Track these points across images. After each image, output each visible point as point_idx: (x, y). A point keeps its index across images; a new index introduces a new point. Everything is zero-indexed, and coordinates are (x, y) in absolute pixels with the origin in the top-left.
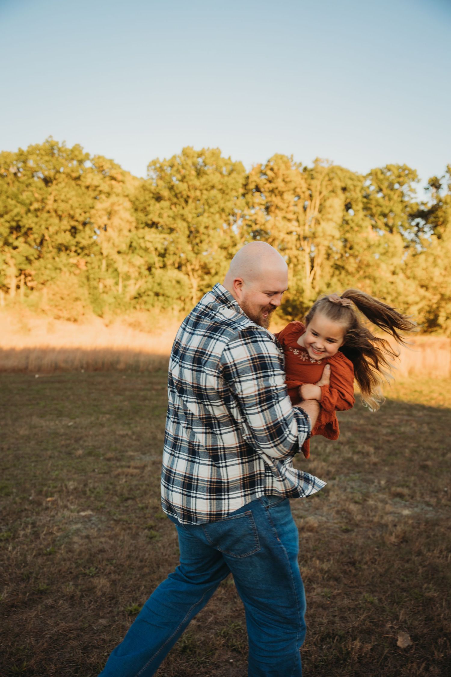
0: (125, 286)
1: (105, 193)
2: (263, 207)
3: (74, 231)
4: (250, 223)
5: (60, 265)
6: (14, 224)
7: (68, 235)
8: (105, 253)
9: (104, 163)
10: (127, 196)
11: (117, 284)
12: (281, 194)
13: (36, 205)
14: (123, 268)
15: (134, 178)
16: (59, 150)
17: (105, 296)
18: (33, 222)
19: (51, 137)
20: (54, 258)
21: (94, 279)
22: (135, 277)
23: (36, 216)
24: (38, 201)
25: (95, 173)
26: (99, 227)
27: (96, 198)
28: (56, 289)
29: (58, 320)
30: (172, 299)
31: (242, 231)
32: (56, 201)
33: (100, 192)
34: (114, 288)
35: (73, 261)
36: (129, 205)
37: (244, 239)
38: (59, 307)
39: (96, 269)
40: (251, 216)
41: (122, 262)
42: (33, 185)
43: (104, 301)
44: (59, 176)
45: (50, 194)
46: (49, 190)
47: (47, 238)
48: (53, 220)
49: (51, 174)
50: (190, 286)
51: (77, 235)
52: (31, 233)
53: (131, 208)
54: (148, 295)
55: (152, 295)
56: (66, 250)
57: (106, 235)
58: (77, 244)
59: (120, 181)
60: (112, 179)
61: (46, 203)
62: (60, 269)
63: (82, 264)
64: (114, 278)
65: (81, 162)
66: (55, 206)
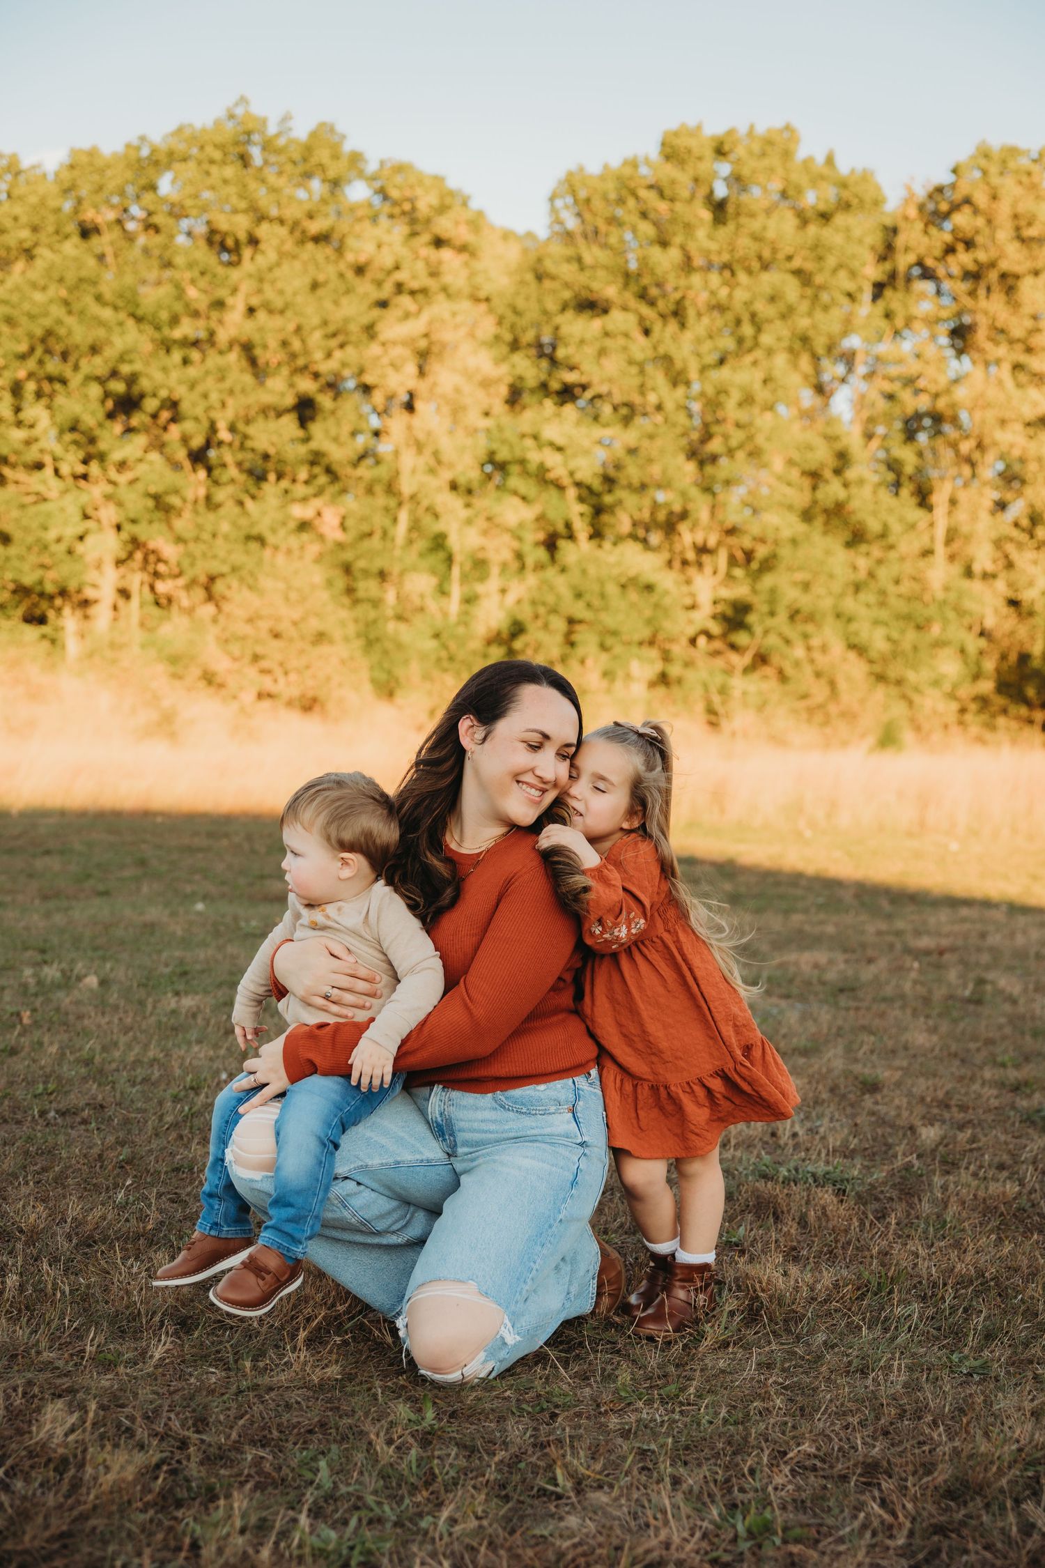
0: (469, 600)
1: (413, 293)
2: (943, 331)
3: (305, 410)
4: (895, 387)
5: (263, 528)
6: (118, 387)
7: (289, 424)
8: (407, 486)
9: (419, 192)
10: (485, 299)
11: (442, 591)
12: (1009, 283)
13: (186, 328)
14: (463, 540)
15: (507, 235)
16: (267, 146)
17: (404, 632)
18: (180, 382)
19: (243, 100)
20: (241, 503)
21: (366, 573)
22: (504, 566)
23: (186, 361)
24: (196, 314)
25: (384, 221)
26: (390, 398)
27: (383, 304)
28: (254, 601)
29: (266, 704)
30: (628, 644)
31: (865, 414)
32: (251, 311)
33: (399, 288)
34: (432, 605)
35: (299, 512)
36: (488, 327)
37: (875, 443)
38: (264, 664)
39: (375, 542)
40: (900, 361)
41: (464, 513)
42: (179, 260)
43: (400, 646)
44: (263, 231)
45: (234, 291)
46: (235, 274)
47: (224, 435)
48: (241, 376)
49: (240, 225)
50: (688, 601)
51: (316, 428)
52: (174, 420)
53: (497, 338)
54: (546, 626)
55: (559, 625)
56: (280, 476)
57: (409, 428)
58: (315, 459)
59: (463, 249)
60: (438, 243)
61: (220, 322)
62: (261, 540)
63: (329, 523)
64: (433, 572)
65: (335, 184)
66: (248, 329)
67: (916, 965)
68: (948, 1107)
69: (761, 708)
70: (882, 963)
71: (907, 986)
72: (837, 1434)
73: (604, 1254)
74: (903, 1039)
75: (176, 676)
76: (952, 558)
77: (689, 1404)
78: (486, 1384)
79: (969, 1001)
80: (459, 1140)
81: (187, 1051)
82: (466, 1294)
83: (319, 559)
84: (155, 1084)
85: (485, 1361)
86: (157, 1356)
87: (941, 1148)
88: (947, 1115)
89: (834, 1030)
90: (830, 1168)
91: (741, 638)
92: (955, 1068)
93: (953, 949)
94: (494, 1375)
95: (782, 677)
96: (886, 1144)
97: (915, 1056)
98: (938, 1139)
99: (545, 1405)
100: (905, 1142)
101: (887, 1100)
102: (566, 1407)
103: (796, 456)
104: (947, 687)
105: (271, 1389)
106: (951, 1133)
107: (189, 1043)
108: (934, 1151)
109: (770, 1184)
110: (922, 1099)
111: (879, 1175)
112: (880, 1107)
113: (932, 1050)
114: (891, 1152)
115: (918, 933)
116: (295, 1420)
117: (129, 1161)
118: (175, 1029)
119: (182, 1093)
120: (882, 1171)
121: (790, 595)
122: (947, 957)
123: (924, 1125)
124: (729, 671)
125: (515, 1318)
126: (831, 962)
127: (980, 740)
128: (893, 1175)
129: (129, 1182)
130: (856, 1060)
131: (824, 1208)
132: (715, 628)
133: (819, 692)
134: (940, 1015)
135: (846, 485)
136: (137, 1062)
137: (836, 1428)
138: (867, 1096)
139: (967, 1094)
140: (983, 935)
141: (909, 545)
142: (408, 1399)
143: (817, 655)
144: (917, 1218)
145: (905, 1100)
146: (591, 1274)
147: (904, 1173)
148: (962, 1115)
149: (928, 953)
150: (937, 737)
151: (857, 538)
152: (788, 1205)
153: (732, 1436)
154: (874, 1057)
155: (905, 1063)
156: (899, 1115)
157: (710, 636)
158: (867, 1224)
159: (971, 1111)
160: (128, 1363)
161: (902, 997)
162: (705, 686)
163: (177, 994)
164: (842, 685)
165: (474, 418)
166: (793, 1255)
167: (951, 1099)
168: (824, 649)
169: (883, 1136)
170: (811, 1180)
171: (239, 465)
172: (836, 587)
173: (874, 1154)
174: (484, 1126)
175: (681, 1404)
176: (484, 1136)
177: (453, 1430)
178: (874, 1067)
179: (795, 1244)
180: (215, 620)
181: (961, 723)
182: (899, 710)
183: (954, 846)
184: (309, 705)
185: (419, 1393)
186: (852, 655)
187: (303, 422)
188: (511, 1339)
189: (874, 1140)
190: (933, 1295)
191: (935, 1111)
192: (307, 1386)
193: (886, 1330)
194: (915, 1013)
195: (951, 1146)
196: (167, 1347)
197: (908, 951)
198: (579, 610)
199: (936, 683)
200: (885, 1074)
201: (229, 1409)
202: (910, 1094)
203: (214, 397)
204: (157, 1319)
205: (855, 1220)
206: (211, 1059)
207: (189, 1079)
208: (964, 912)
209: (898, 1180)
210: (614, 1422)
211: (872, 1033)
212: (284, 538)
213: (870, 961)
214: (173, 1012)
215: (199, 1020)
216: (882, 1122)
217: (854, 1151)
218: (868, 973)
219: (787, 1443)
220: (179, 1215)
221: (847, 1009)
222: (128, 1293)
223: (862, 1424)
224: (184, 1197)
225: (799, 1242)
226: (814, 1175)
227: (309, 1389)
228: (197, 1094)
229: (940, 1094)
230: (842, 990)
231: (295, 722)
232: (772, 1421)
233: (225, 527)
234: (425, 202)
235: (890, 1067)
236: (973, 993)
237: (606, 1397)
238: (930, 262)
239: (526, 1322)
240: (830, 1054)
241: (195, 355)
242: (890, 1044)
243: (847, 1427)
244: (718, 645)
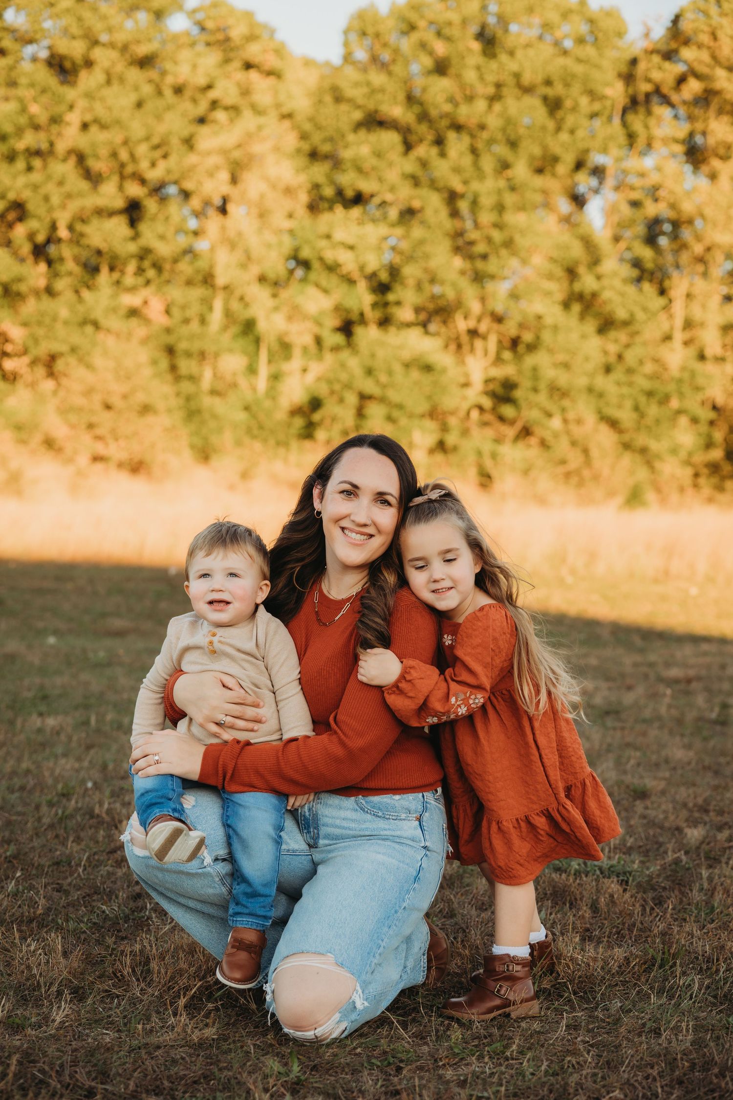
0: (275, 377)
1: (226, 108)
2: (679, 149)
3: (134, 212)
4: (638, 196)
5: (98, 314)
7: (118, 227)
8: (221, 278)
9: (231, 22)
10: (289, 116)
11: (252, 370)
13: (29, 140)
14: (271, 324)
15: (308, 63)
17: (218, 405)
18: (25, 186)
20: (77, 292)
21: (188, 354)
22: (305, 349)
23: (30, 169)
24: (36, 127)
25: (200, 48)
26: (207, 203)
27: (202, 121)
28: (90, 378)
29: (99, 466)
30: (411, 416)
31: (616, 219)
32: (85, 126)
33: (214, 104)
34: (243, 382)
35: (130, 300)
36: (291, 141)
37: (622, 245)
38: (99, 431)
39: (195, 326)
40: (642, 175)
41: (270, 303)
42: (23, 81)
43: (215, 416)
44: (98, 54)
45: (71, 107)
46: (70, 93)
47: (63, 233)
48: (77, 183)
49: (75, 49)
50: (462, 380)
51: (143, 227)
52: (21, 219)
53: (298, 151)
54: (341, 400)
55: (352, 399)
56: (112, 269)
57: (223, 228)
58: (144, 254)
59: (270, 73)
60: (248, 66)
61: (59, 134)
62: (96, 325)
63: (155, 310)
64: (245, 352)
65: (159, 15)
66: (83, 142)
67: (669, 692)
68: (707, 811)
69: (526, 472)
70: (640, 690)
71: (663, 710)
72: (640, 1084)
73: (433, 933)
74: (663, 753)
75: (23, 442)
76: (686, 343)
77: (513, 1059)
78: (338, 1042)
79: (716, 722)
80: (322, 833)
81: (55, 763)
82: (325, 964)
83: (144, 341)
84: (31, 792)
85: (339, 1022)
86: (58, 1019)
87: (704, 846)
88: (707, 819)
89: (604, 747)
90: (614, 862)
91: (508, 411)
92: (709, 779)
93: (699, 678)
94: (346, 1033)
95: (544, 444)
96: (657, 843)
97: (674, 769)
98: (701, 838)
99: (391, 1060)
100: (674, 840)
101: (655, 805)
102: (409, 1062)
103: (555, 254)
104: (683, 454)
105: (159, 1047)
106: (711, 834)
107: (56, 757)
108: (698, 848)
109: (564, 876)
110: (685, 805)
111: (654, 868)
112: (649, 812)
113: (689, 763)
114: (662, 850)
115: (668, 665)
116: (182, 1073)
117: (15, 857)
118: (43, 745)
119: (55, 799)
120: (656, 865)
121: (549, 373)
122: (694, 685)
123: (690, 827)
124: (498, 441)
125: (365, 985)
126: (597, 689)
127: (710, 500)
128: (665, 869)
129: (18, 874)
130: (625, 772)
131: (612, 896)
132: (487, 403)
133: (575, 459)
134: (692, 734)
135: (599, 278)
136: (14, 773)
137: (639, 1078)
138: (638, 802)
139: (722, 800)
140: (723, 667)
141: (651, 332)
142: (277, 1055)
143: (573, 428)
144: (689, 904)
145: (671, 806)
146: (422, 951)
147: (673, 866)
148: (719, 818)
149: (677, 681)
150: (675, 497)
151: (606, 325)
152: (581, 893)
153: (552, 1085)
154: (641, 769)
155: (667, 774)
156: (666, 818)
157: (481, 408)
158: (648, 910)
159: (726, 815)
160: (33, 1026)
161: (659, 718)
162: (479, 453)
163: (41, 714)
164: (595, 453)
165: (280, 221)
166: (587, 936)
167: (709, 804)
168: (579, 422)
169: (654, 836)
170: (598, 872)
171: (76, 259)
172: (590, 366)
173: (648, 851)
174: (345, 824)
175: (507, 1059)
176: (344, 832)
177: (315, 1080)
178: (641, 777)
179: (588, 926)
180: (55, 393)
181: (696, 486)
182: (642, 474)
183: (694, 591)
184: (136, 467)
185: (285, 1050)
186: (604, 428)
187: (133, 223)
188: (360, 1004)
189: (647, 839)
190: (708, 969)
191: (697, 815)
192: (189, 1044)
193: (671, 998)
194: (671, 732)
195: (712, 844)
196: (65, 1012)
197: (661, 680)
198: (369, 386)
199: (674, 451)
200: (649, 783)
201: (125, 1063)
202: (674, 801)
203: (55, 200)
204: (54, 989)
205: (637, 905)
206: (77, 771)
207: (60, 786)
208: (705, 647)
209: (669, 873)
210: (449, 1074)
211: (636, 748)
212: (114, 323)
213: (630, 688)
214: (40, 731)
215: (63, 737)
216: (652, 824)
217: (631, 848)
218: (629, 698)
219: (599, 1090)
220: (63, 902)
221: (614, 729)
222: (29, 968)
223: (661, 1075)
224: (65, 887)
225: (591, 924)
226: (600, 869)
227: (190, 1047)
228: (69, 800)
229: (700, 801)
230: (607, 713)
231: (124, 482)
232: (584, 1072)
233: (64, 313)
234: (237, 32)
235: (655, 778)
236: (719, 716)
237: (443, 1053)
238: (665, 90)
239: (373, 989)
240: (604, 766)
241: (37, 163)
242: (654, 757)
243: (647, 1078)
244: (488, 417)
